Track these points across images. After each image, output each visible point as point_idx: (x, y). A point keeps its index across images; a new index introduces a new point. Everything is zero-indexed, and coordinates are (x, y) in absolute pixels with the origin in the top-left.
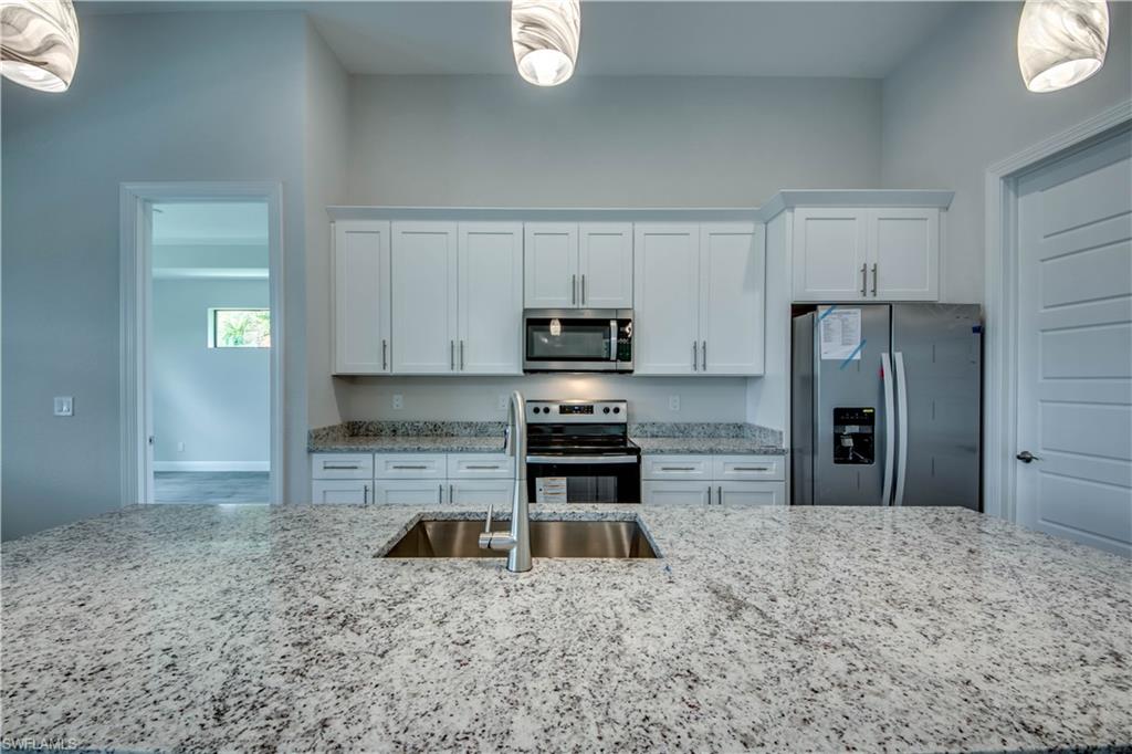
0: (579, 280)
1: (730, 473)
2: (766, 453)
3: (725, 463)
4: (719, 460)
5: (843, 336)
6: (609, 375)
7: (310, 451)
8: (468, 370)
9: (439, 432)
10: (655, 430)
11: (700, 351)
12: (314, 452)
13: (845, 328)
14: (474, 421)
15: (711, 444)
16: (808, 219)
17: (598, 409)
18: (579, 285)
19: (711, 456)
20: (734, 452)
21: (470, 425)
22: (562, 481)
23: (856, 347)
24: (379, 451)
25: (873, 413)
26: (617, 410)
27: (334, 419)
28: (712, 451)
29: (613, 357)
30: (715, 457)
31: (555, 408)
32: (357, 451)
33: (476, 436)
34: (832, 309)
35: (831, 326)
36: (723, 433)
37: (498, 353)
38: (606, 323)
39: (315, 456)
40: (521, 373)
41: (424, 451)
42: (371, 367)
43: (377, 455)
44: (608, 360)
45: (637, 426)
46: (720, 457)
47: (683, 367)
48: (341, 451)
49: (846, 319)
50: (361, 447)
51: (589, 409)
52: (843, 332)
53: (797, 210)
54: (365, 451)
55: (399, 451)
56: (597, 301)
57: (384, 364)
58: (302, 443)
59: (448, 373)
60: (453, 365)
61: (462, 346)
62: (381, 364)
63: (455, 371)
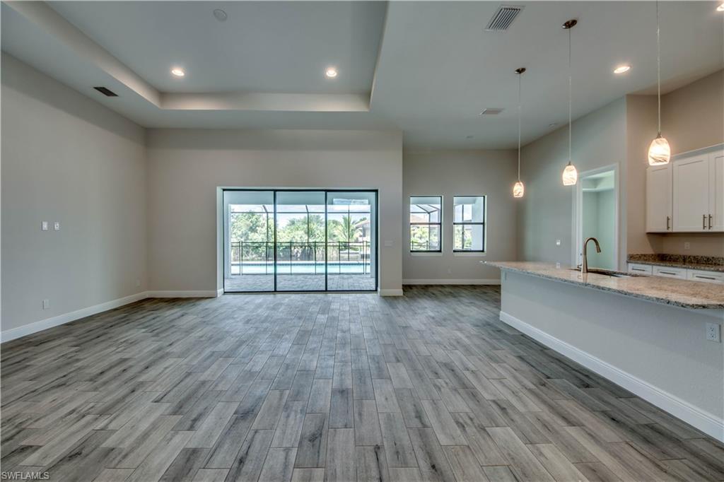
7: (628, 262)
9: (710, 262)
27: (649, 251)
39: (629, 264)
57: (668, 228)
58: (625, 258)
59: (701, 230)
60: (704, 227)
61: (710, 217)
62: (666, 227)
63: (707, 230)
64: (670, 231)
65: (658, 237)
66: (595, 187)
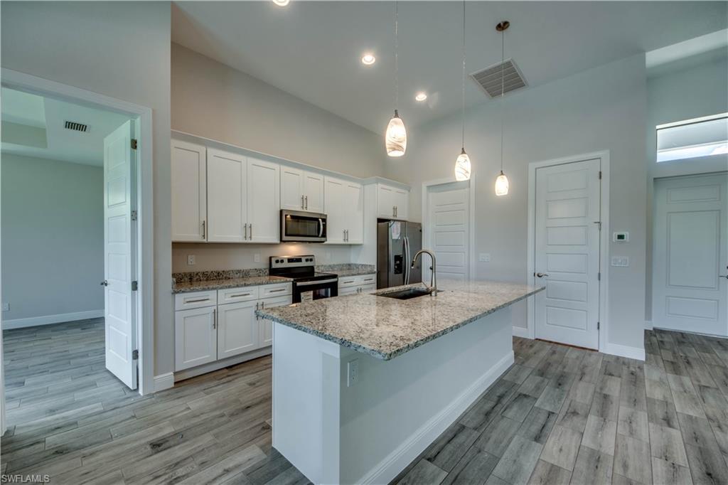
0: (305, 198)
3: (362, 278)
6: (304, 244)
7: (174, 293)
8: (255, 240)
9: (221, 277)
11: (346, 233)
12: (178, 292)
14: (242, 269)
17: (303, 259)
18: (304, 200)
21: (239, 271)
22: (311, 293)
23: (399, 235)
24: (221, 288)
25: (402, 257)
26: (312, 260)
29: (320, 235)
31: (286, 261)
32: (209, 289)
33: (243, 277)
34: (394, 222)
35: (394, 228)
36: (345, 268)
37: (267, 231)
38: (317, 219)
39: (176, 295)
40: (279, 242)
41: (248, 285)
42: (195, 237)
43: (219, 291)
44: (318, 236)
46: (360, 276)
47: (341, 241)
48: (198, 291)
49: (397, 226)
50: (211, 287)
51: (299, 260)
52: (397, 230)
53: (379, 184)
54: (213, 289)
55: (234, 287)
56: (312, 209)
57: (203, 236)
59: (244, 241)
60: (244, 237)
61: (251, 227)
64: (205, 240)
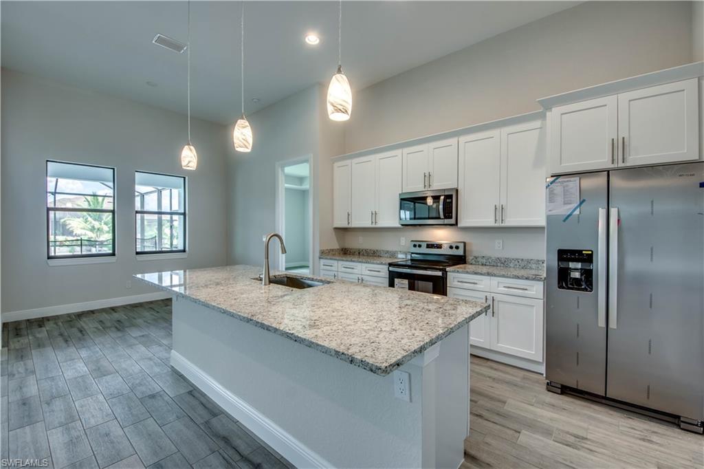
0: (427, 174)
1: (502, 289)
2: (527, 279)
3: (498, 283)
4: (495, 280)
5: (564, 198)
7: (320, 258)
8: (379, 225)
9: (375, 255)
10: (484, 261)
11: (500, 211)
13: (566, 192)
15: (491, 270)
16: (562, 114)
18: (428, 177)
19: (489, 277)
20: (503, 276)
21: (388, 252)
23: (576, 205)
24: (339, 260)
25: (592, 254)
26: (457, 248)
27: (335, 245)
28: (488, 274)
29: (442, 217)
30: (492, 278)
31: (424, 245)
34: (557, 179)
35: (555, 192)
37: (392, 216)
38: (439, 197)
39: (321, 260)
40: (400, 226)
41: (354, 261)
42: (345, 224)
43: (339, 262)
44: (439, 218)
45: (472, 258)
46: (495, 278)
47: (489, 221)
48: (328, 259)
49: (567, 186)
51: (440, 246)
52: (564, 195)
53: (553, 109)
54: (335, 260)
55: (345, 261)
57: (349, 223)
58: (318, 254)
59: (371, 226)
60: (372, 222)
61: (376, 214)
62: (347, 223)
63: (374, 226)
64: (350, 226)
65: (342, 231)
66: (301, 185)
